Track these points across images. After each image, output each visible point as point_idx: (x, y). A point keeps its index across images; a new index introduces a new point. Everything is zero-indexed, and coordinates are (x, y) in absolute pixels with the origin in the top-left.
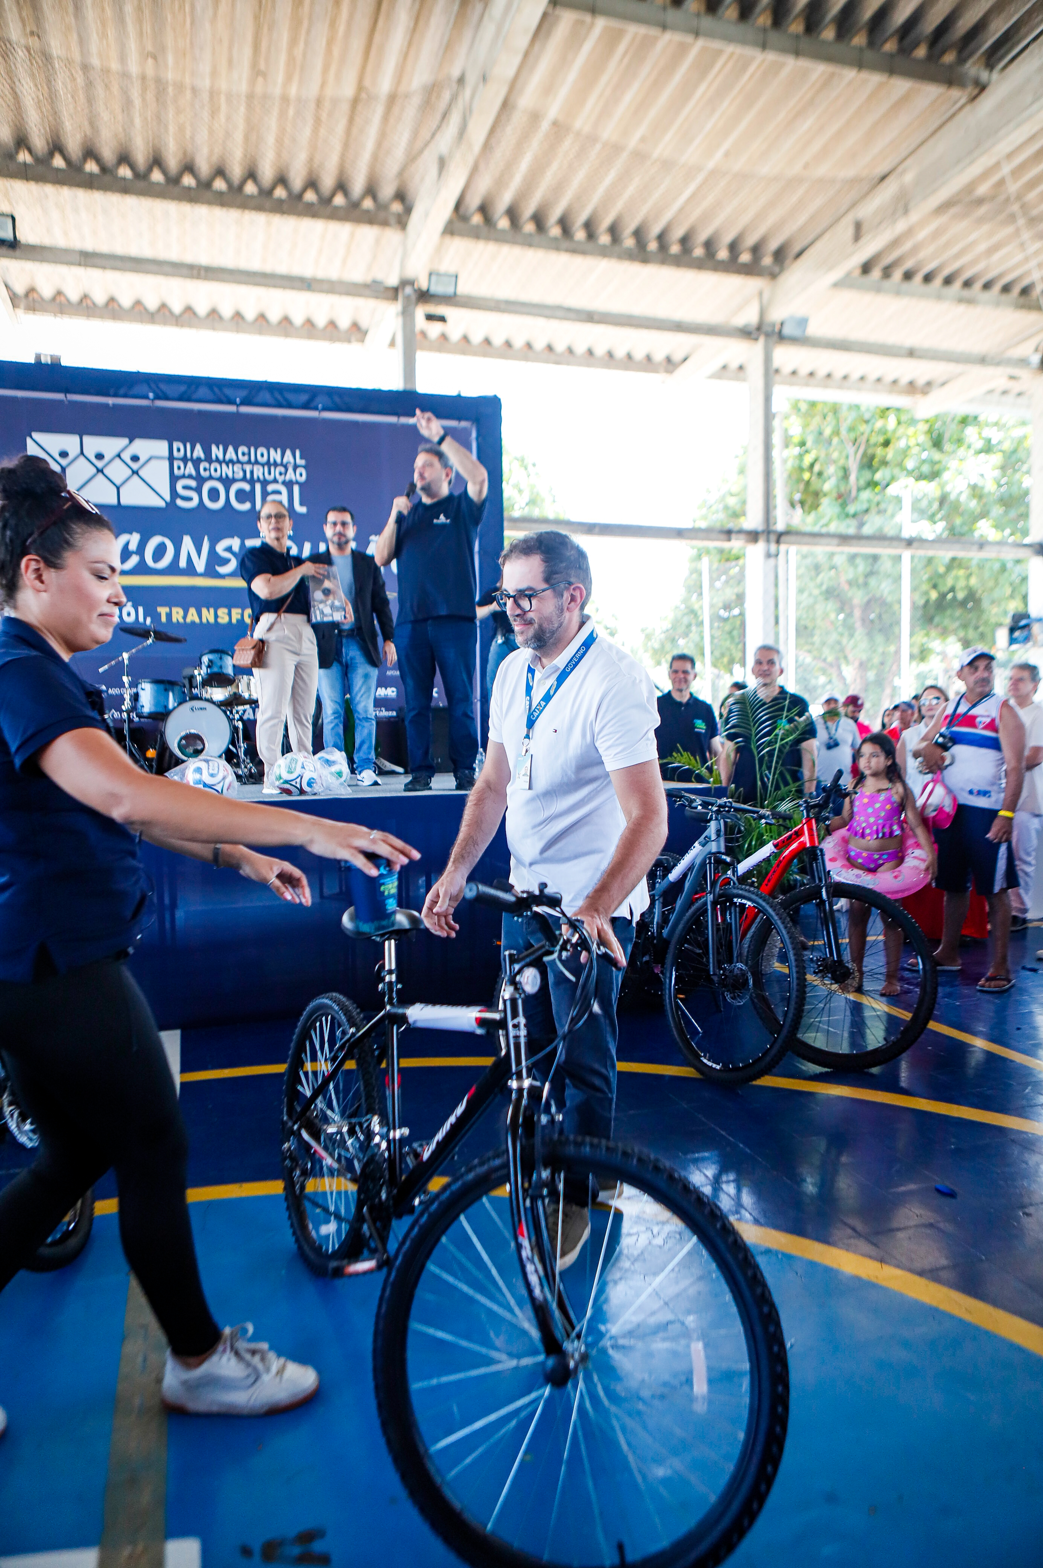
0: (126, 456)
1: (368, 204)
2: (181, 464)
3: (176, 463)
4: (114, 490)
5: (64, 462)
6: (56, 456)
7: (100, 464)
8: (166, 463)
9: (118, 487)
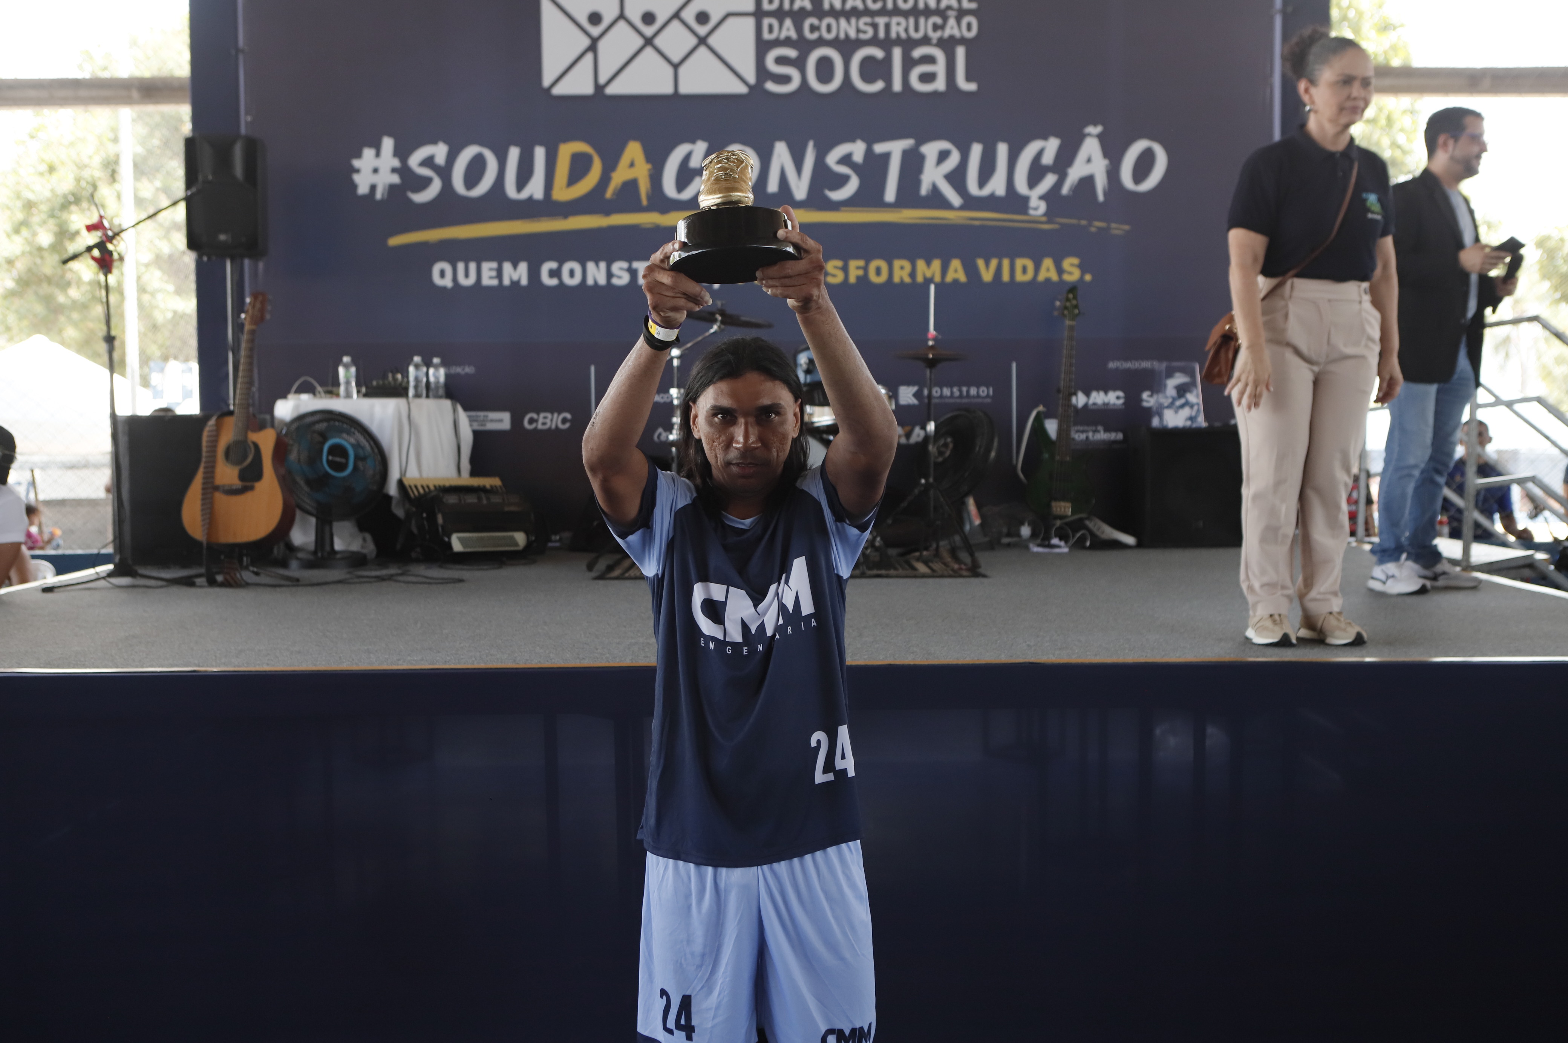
0: (689, 15)
2: (775, 22)
3: (766, 22)
4: (670, 70)
5: (595, 31)
6: (584, 21)
7: (649, 31)
8: (751, 22)
9: (676, 67)
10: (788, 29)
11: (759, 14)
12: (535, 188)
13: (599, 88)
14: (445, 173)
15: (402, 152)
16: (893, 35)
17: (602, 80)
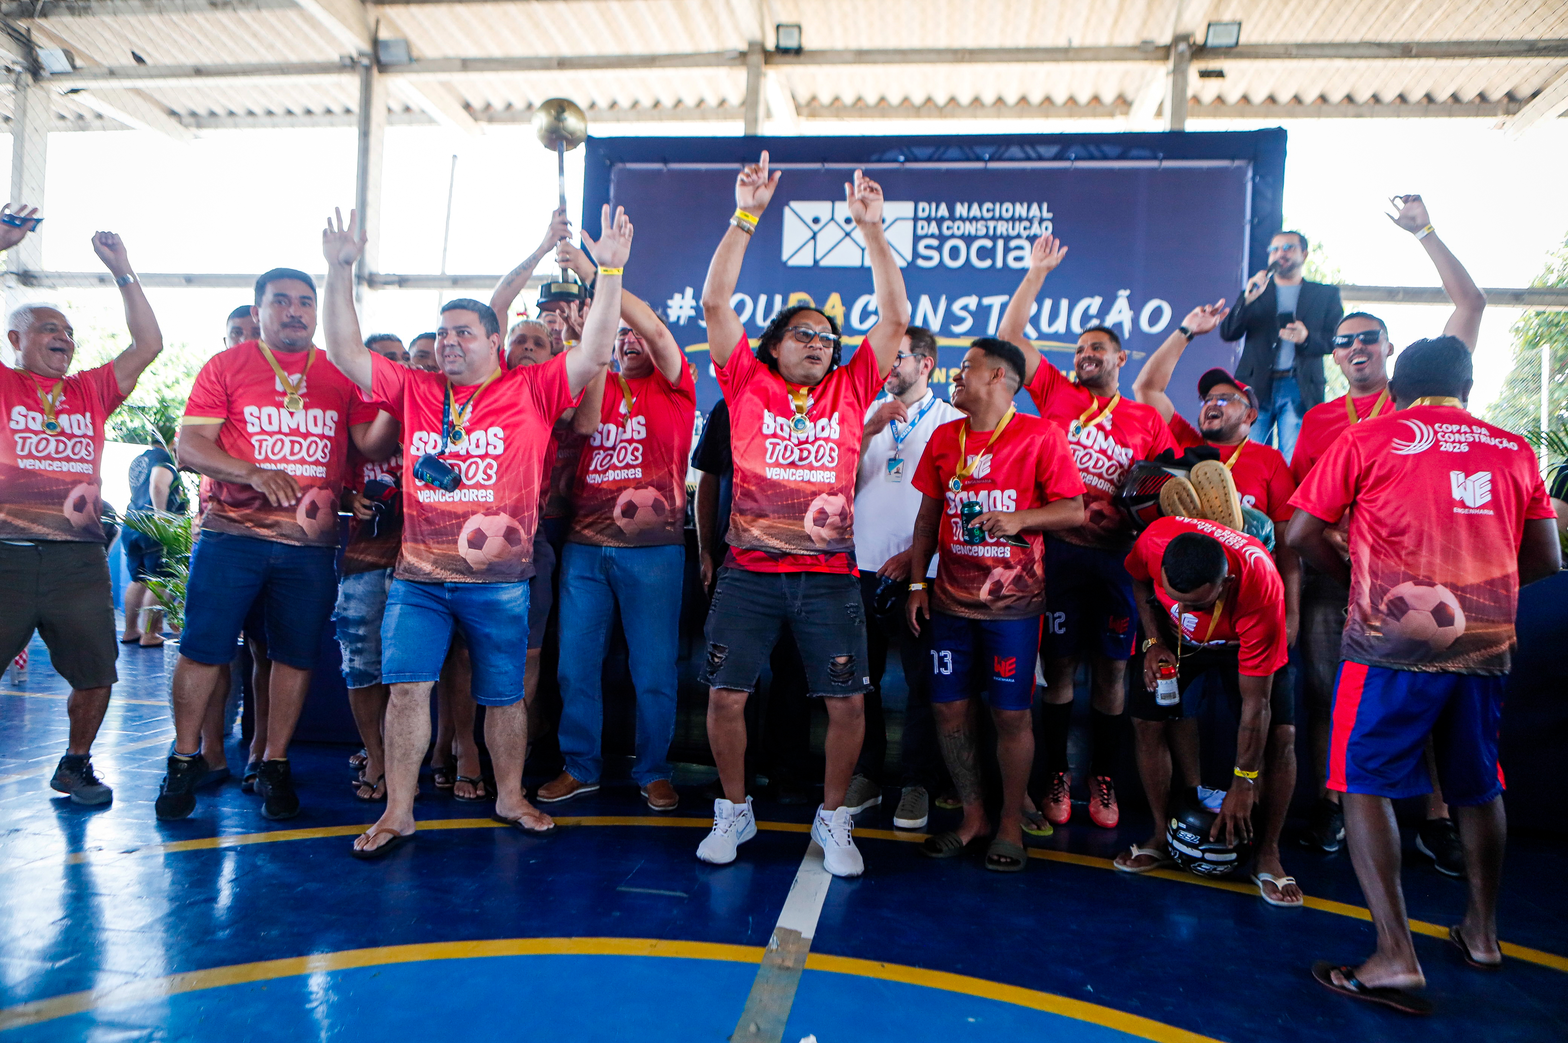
2: (925, 224)
3: (920, 224)
4: (860, 252)
5: (816, 228)
6: (809, 221)
7: (848, 228)
8: (911, 224)
9: (863, 250)
10: (933, 228)
11: (916, 219)
13: (816, 262)
16: (999, 233)
17: (818, 257)
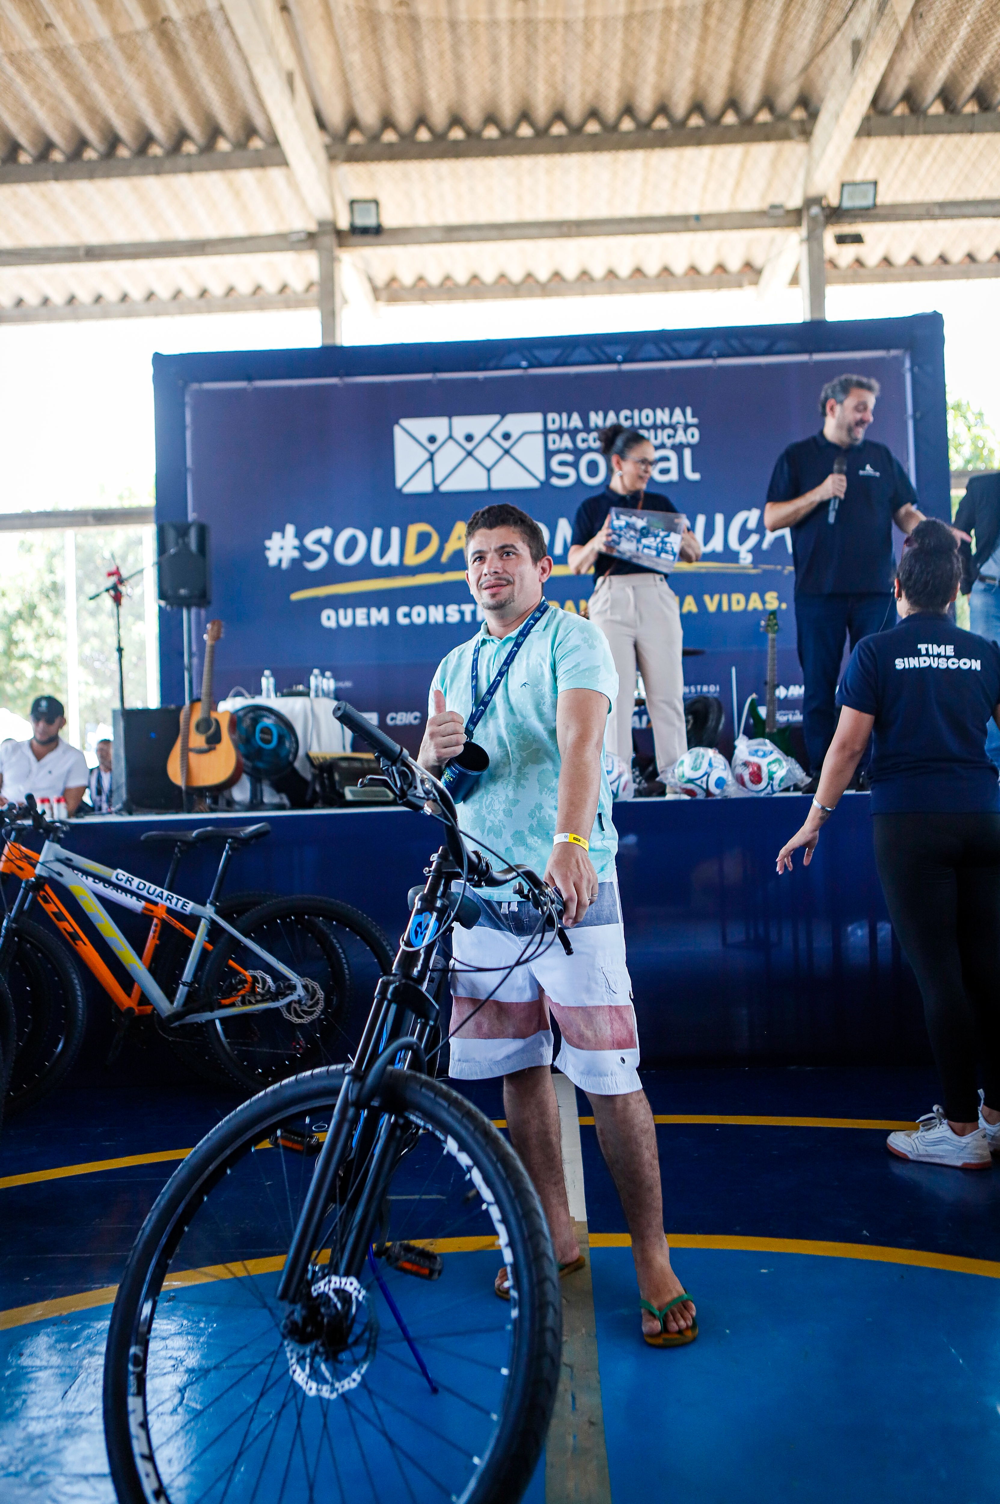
0: (497, 434)
1: (764, 117)
2: (556, 437)
3: (551, 437)
4: (484, 473)
5: (432, 448)
6: (424, 441)
7: (469, 446)
8: (540, 438)
9: (489, 470)
10: (566, 442)
11: (546, 432)
12: (392, 558)
13: (436, 487)
14: (330, 548)
15: (300, 535)
17: (437, 481)
